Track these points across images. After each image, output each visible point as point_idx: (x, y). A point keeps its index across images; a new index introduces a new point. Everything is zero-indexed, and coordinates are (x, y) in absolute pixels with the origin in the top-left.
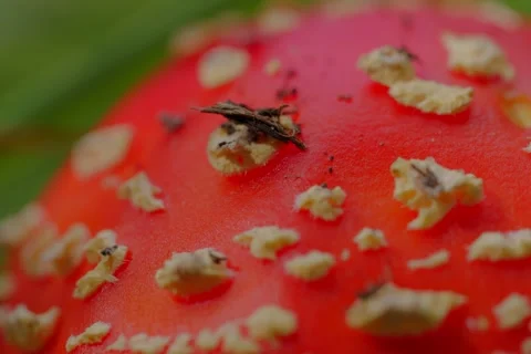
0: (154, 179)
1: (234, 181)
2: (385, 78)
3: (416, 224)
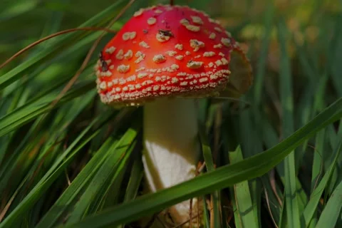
0: (146, 42)
1: (162, 43)
2: (185, 25)
3: (195, 50)
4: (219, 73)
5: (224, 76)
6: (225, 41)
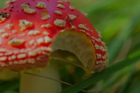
2: (24, 8)
5: (44, 53)
6: (58, 22)
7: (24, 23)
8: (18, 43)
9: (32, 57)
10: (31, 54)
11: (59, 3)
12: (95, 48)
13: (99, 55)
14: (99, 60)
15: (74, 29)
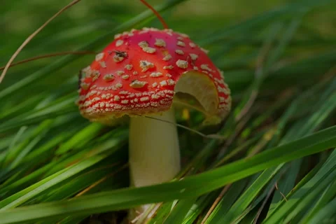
0: (105, 62)
1: (117, 63)
2: (142, 47)
3: (143, 71)
4: (162, 93)
5: (167, 96)
6: (180, 63)
7: (145, 64)
8: (141, 85)
9: (155, 100)
10: (154, 97)
11: (179, 40)
12: (218, 90)
13: (222, 99)
14: (222, 103)
15: (196, 71)
